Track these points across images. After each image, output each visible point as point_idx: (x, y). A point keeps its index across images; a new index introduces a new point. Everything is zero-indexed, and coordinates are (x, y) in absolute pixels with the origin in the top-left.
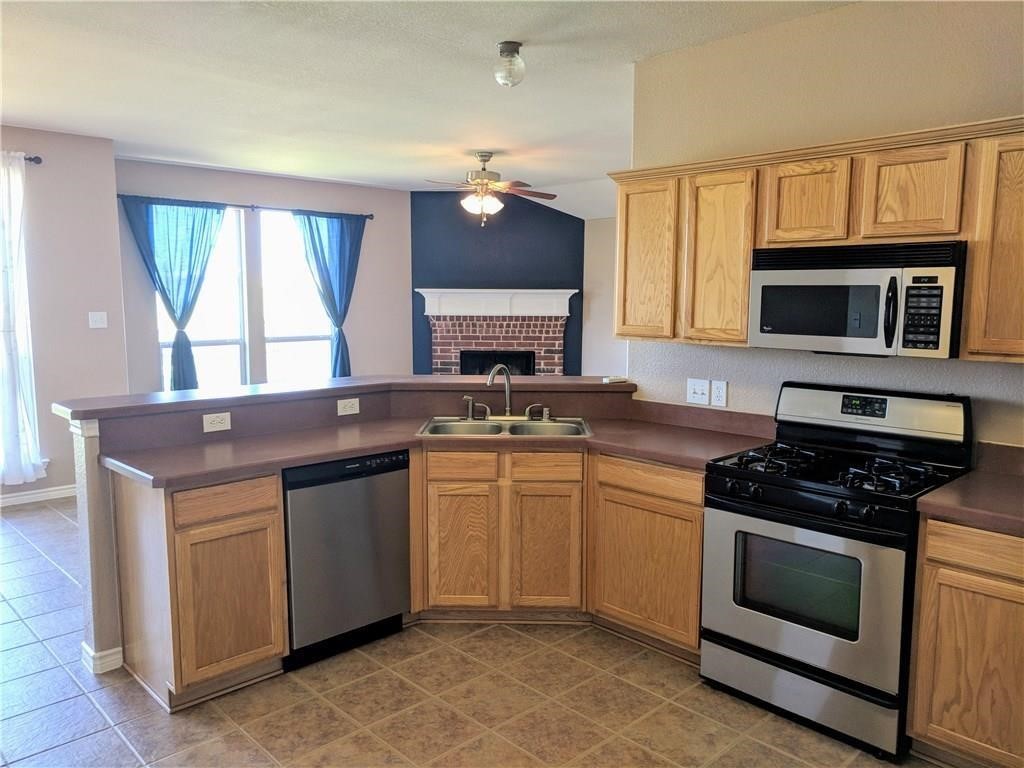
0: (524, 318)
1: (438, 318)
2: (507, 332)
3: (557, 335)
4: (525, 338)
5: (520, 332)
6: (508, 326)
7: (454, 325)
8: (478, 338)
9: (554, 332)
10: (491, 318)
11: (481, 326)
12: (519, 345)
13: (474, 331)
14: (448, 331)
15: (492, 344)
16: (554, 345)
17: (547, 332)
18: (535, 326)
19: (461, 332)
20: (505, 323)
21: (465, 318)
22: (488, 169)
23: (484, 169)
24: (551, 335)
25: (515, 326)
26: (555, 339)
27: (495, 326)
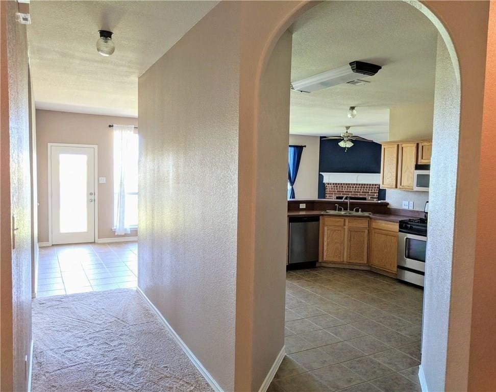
0: (362, 185)
1: (328, 184)
2: (355, 190)
3: (376, 191)
4: (362, 192)
5: (361, 190)
6: (356, 187)
7: (334, 187)
8: (343, 192)
9: (374, 190)
10: (349, 184)
11: (345, 187)
12: (360, 195)
13: (342, 189)
14: (332, 189)
15: (349, 194)
16: (374, 195)
17: (372, 190)
18: (367, 188)
19: (337, 189)
20: (354, 186)
21: (339, 184)
22: (348, 132)
23: (347, 132)
24: (373, 191)
25: (359, 187)
26: (375, 193)
27: (350, 187)
